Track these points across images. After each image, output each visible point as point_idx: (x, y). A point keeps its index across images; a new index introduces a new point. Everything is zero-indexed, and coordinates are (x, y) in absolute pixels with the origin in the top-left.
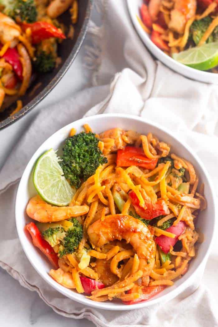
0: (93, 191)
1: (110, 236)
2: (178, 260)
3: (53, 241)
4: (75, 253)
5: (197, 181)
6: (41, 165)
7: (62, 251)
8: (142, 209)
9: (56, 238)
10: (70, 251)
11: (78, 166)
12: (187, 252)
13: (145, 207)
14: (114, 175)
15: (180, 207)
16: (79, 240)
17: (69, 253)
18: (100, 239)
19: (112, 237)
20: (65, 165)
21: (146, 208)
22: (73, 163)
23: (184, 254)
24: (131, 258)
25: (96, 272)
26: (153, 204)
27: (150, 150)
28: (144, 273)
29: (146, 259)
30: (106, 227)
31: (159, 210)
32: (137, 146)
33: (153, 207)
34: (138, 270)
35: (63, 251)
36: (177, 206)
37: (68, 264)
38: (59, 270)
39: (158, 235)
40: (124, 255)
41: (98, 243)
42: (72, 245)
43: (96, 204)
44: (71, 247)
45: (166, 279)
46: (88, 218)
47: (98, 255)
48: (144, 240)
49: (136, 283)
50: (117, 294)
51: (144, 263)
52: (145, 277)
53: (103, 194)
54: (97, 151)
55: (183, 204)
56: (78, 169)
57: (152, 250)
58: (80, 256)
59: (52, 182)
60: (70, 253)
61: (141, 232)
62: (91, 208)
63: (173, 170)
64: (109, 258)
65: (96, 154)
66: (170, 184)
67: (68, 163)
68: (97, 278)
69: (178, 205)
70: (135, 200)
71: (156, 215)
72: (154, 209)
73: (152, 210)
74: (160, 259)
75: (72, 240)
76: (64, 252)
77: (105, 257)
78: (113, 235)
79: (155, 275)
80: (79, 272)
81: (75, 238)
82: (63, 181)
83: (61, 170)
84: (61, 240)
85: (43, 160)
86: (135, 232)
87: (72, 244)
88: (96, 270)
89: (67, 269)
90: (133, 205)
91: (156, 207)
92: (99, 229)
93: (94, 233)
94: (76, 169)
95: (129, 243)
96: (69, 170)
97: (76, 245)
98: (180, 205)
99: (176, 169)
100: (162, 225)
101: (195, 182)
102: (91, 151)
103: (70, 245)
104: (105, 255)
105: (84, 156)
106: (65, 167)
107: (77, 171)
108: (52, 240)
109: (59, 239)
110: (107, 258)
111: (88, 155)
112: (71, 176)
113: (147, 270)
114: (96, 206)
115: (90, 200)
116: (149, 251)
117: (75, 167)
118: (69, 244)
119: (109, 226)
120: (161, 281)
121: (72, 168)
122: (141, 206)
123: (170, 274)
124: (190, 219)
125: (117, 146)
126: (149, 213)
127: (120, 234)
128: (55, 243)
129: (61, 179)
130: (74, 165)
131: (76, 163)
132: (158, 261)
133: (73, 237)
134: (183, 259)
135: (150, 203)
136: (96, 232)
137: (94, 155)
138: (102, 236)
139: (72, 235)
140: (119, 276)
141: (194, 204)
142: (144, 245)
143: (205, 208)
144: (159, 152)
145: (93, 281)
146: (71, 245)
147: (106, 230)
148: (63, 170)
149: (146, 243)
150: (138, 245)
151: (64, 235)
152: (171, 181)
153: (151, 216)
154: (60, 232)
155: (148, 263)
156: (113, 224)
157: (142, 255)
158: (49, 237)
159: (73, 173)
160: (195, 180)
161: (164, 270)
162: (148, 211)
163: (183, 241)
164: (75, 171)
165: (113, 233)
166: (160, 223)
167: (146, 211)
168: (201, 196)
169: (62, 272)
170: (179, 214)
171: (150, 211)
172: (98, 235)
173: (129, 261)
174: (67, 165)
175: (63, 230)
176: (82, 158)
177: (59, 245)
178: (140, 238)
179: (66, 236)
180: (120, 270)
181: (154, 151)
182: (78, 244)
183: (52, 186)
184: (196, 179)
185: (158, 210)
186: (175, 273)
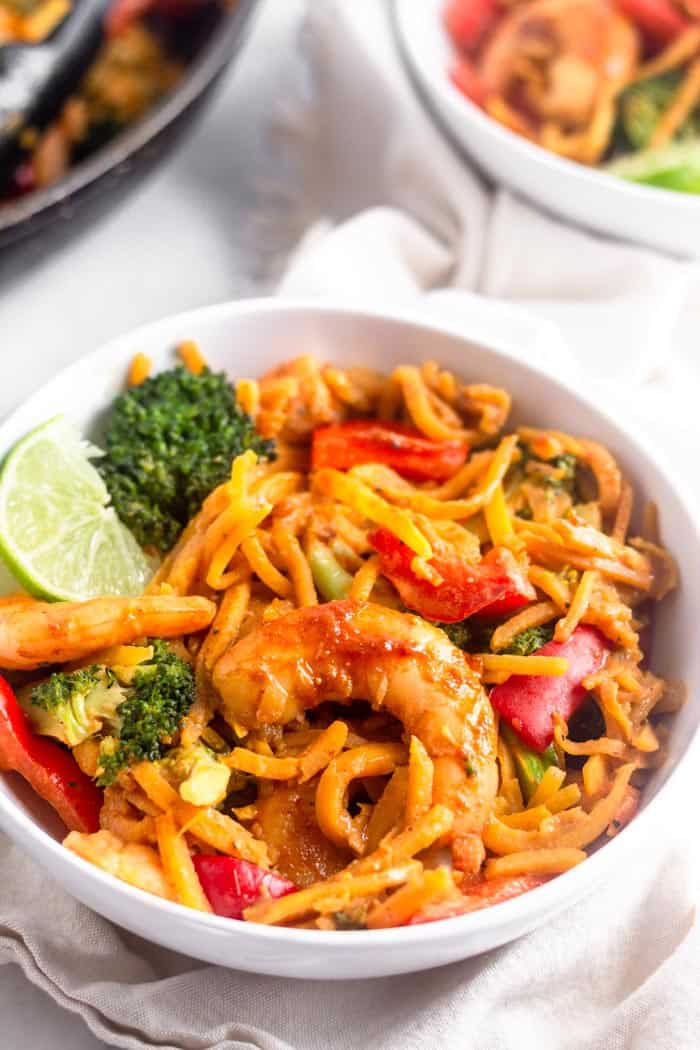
0: (225, 537)
1: (306, 676)
2: (593, 771)
3: (74, 721)
4: (166, 761)
5: (629, 493)
6: (20, 469)
7: (112, 754)
8: (426, 587)
9: (86, 710)
10: (146, 747)
11: (165, 466)
12: (624, 739)
13: (435, 577)
14: (305, 496)
15: (574, 574)
16: (178, 709)
17: (141, 756)
18: (262, 692)
19: (314, 680)
20: (113, 468)
21: (439, 581)
22: (143, 457)
23: (611, 746)
24: (397, 769)
25: (255, 837)
26: (465, 564)
27: (437, 412)
28: (456, 816)
29: (462, 759)
30: (287, 644)
31: (491, 580)
32: (386, 412)
33: (466, 575)
34: (432, 806)
35: (117, 754)
36: (563, 574)
37: (140, 805)
38: (102, 835)
39: (500, 678)
40: (367, 759)
41: (258, 713)
42: (151, 723)
43: (243, 593)
44: (146, 732)
45: (555, 847)
46: (213, 638)
47: (262, 764)
48: (444, 682)
49: (428, 856)
50: (352, 898)
51: (455, 774)
52: (463, 838)
53: (268, 553)
54: (232, 415)
55: (585, 563)
56: (166, 478)
57: (481, 721)
58: (188, 768)
59: (65, 528)
60: (145, 756)
61: (429, 652)
62: (223, 606)
63: (532, 466)
64: (307, 776)
65: (230, 423)
66: (525, 514)
67: (128, 461)
68: (264, 863)
69: (567, 567)
70: (391, 557)
71: (483, 599)
72: (471, 580)
73: (467, 584)
74: (518, 772)
75: (154, 707)
76: (123, 758)
77: (291, 772)
78: (315, 675)
79: (505, 832)
80: (184, 830)
81: (164, 702)
82: (108, 525)
83: (100, 486)
84: (105, 715)
85: (30, 452)
86: (402, 652)
87: (150, 718)
88: (260, 831)
89: (137, 828)
90: (389, 576)
91: (477, 572)
92: (257, 655)
93: (238, 670)
94: (157, 482)
95: (384, 707)
96: (131, 485)
97: (167, 724)
98: (573, 567)
99: (538, 459)
100: (511, 640)
101: (620, 500)
102: (212, 417)
103: (144, 726)
104: (292, 760)
105: (185, 434)
106: (117, 476)
107: (162, 487)
108: (71, 716)
109: (97, 713)
110: (300, 774)
111: (201, 433)
112: (136, 506)
113: (467, 804)
114: (241, 599)
115: (216, 578)
116: (469, 723)
117: (154, 473)
118: (140, 723)
119: (297, 639)
120: (531, 853)
121: (143, 478)
122: (419, 577)
123: (567, 825)
124: (618, 614)
125: (308, 406)
126: (453, 596)
127: (344, 666)
128: (81, 730)
129: (99, 520)
130: (148, 465)
131: (157, 457)
132: (511, 783)
133: (156, 699)
134: (611, 765)
135: (454, 561)
136: (248, 666)
137: (225, 429)
138: (271, 677)
139: (151, 691)
140: (357, 843)
141: (625, 562)
142: (446, 704)
143: (671, 584)
144: (469, 417)
145: (245, 868)
146: (149, 727)
147: (287, 656)
148: (109, 488)
149: (451, 694)
150: (423, 704)
151: (118, 695)
152: (526, 504)
153: (465, 606)
154: (101, 685)
155: (469, 773)
156: (313, 630)
157: (442, 741)
158: (56, 705)
159: (145, 498)
160: (618, 490)
161: (543, 810)
162: (450, 592)
163: (603, 692)
164: (152, 484)
165: (317, 663)
166: (501, 636)
167: (439, 593)
168: (650, 546)
169: (117, 843)
170: (572, 599)
171: (454, 590)
172: (258, 678)
173: (391, 782)
174: (123, 470)
175: (113, 679)
176: (176, 443)
177: (97, 738)
178: (429, 679)
179: (125, 699)
180: (359, 820)
181: (450, 416)
182: (178, 722)
183: (65, 541)
184: (623, 488)
185: (486, 583)
186: (588, 818)
